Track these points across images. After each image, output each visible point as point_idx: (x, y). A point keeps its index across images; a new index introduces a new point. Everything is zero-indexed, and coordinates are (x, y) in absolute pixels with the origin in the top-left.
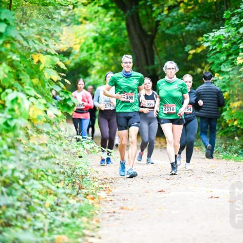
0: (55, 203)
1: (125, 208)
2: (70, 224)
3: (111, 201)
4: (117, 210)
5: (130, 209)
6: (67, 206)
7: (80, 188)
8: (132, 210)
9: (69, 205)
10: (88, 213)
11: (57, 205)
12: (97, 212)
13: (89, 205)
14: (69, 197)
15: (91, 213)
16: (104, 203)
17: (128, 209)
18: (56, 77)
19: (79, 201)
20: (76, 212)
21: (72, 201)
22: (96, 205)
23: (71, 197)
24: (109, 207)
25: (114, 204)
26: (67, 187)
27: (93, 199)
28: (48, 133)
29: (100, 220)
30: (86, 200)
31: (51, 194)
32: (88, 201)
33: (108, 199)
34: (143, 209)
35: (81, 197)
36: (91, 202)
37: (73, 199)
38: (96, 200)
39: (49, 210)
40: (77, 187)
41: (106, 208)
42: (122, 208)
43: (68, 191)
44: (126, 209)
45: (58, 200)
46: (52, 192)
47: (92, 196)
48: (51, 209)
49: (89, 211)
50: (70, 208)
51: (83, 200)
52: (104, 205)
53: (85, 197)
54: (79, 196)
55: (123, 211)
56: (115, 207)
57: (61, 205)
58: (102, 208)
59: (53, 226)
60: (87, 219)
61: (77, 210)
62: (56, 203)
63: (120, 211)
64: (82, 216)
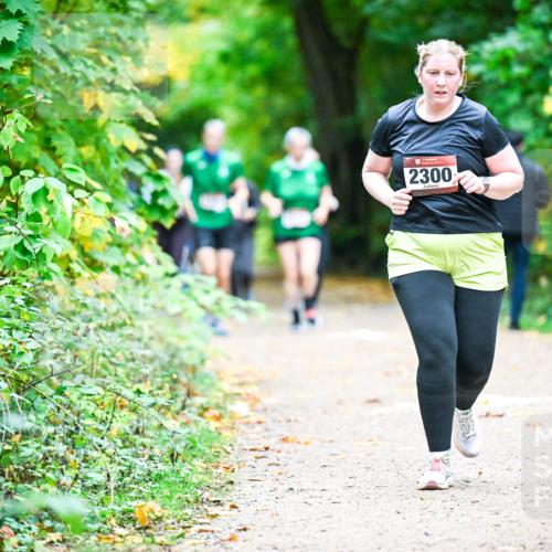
0: (131, 427)
1: (290, 439)
2: (166, 475)
3: (259, 422)
4: (272, 443)
5: (302, 441)
6: (160, 436)
7: (189, 394)
8: (306, 443)
9: (164, 433)
10: (208, 451)
11: (137, 432)
12: (229, 449)
13: (210, 432)
14: (164, 414)
15: (213, 450)
16: (243, 428)
17: (298, 443)
18: (134, 141)
19: (186, 424)
20: (179, 449)
21: (171, 424)
22: (226, 434)
23: (169, 415)
24: (256, 437)
25: (267, 430)
26: (160, 392)
27: (218, 418)
28: (116, 269)
29: (236, 466)
30: (202, 422)
31: (122, 407)
32: (207, 423)
33: (254, 420)
34: (331, 441)
35: (191, 414)
36: (213, 425)
37: (174, 418)
38: (226, 421)
39: (119, 443)
40: (182, 391)
41: (247, 439)
42: (285, 440)
43: (162, 401)
44: (292, 441)
45: (138, 421)
46: (126, 403)
47: (216, 412)
48: (123, 442)
49: (210, 447)
50: (166, 438)
51: (195, 422)
52: (243, 432)
53: (201, 415)
54: (186, 412)
55: (285, 445)
56: (269, 438)
57: (146, 432)
58: (239, 439)
59: (127, 479)
60: (205, 465)
61: (183, 444)
62: (134, 429)
63: (279, 446)
64: (194, 456)
